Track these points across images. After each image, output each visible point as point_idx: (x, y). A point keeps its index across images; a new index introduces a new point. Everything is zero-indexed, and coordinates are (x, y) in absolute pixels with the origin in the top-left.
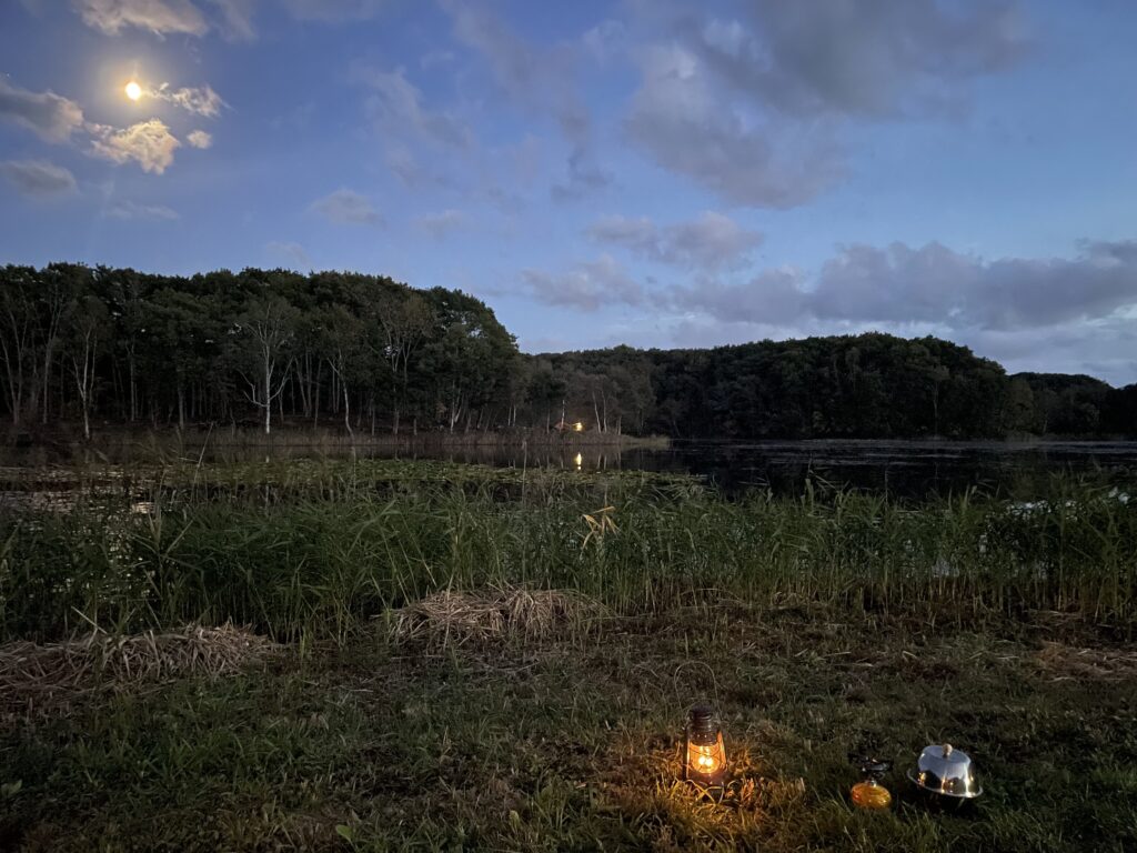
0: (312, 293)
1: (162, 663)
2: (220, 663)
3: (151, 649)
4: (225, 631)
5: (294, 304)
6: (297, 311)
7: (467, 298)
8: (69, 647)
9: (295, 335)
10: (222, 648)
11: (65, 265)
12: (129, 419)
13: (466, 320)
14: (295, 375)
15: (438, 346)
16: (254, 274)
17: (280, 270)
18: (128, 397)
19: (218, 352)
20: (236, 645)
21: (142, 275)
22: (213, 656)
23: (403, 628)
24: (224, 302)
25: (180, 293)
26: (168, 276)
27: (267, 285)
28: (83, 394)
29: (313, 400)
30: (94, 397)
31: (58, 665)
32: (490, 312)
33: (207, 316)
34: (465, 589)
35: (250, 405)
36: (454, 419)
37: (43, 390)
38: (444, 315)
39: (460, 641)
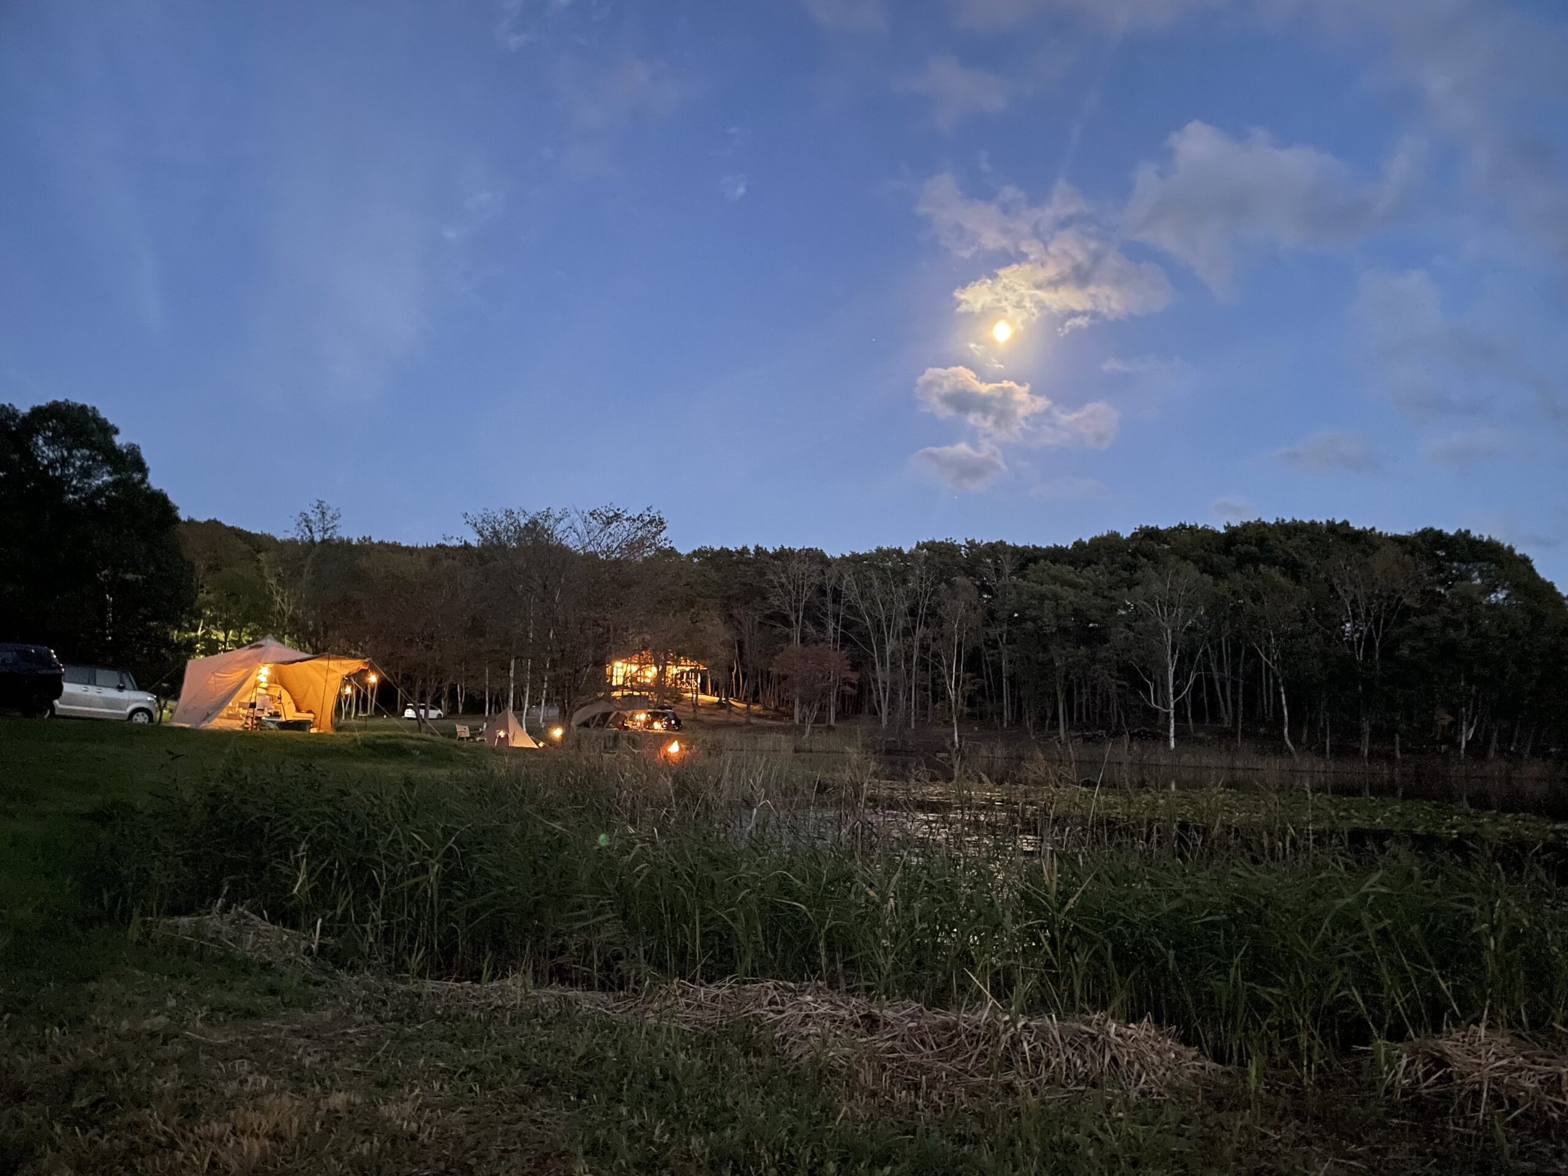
0: (1228, 553)
1: (1068, 1060)
2: (1140, 1076)
3: (1054, 1038)
4: (1142, 1030)
5: (1203, 571)
6: (1208, 578)
7: (1481, 542)
8: (960, 1017)
9: (1206, 613)
10: (1140, 1056)
11: (933, 542)
12: (1002, 723)
13: (1480, 576)
14: (1207, 668)
15: (1432, 621)
16: (1150, 534)
17: (1183, 526)
18: (1000, 697)
19: (1105, 640)
20: (1158, 1053)
21: (1015, 547)
22: (1130, 1063)
23: (1406, 1075)
24: (1111, 573)
25: (1058, 566)
26: (1044, 546)
27: (1166, 547)
28: (952, 694)
29: (1235, 703)
30: (963, 696)
31: (951, 1040)
32: (1525, 561)
33: (1090, 592)
34: (1510, 1026)
35: (1148, 710)
36: (1467, 735)
37: (910, 688)
38: (1440, 569)
39: (1508, 1113)
